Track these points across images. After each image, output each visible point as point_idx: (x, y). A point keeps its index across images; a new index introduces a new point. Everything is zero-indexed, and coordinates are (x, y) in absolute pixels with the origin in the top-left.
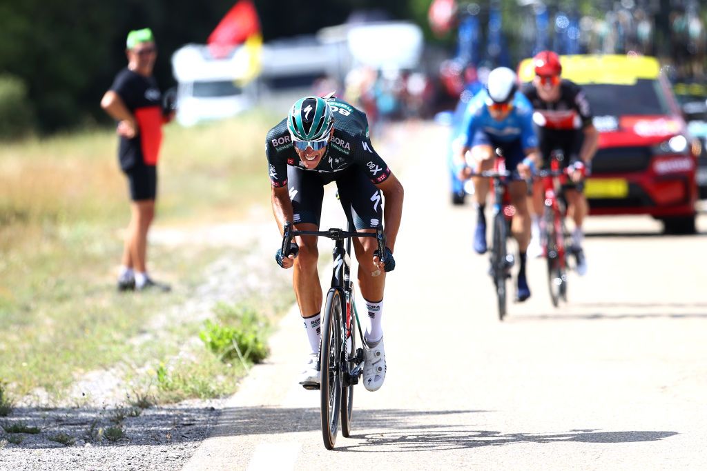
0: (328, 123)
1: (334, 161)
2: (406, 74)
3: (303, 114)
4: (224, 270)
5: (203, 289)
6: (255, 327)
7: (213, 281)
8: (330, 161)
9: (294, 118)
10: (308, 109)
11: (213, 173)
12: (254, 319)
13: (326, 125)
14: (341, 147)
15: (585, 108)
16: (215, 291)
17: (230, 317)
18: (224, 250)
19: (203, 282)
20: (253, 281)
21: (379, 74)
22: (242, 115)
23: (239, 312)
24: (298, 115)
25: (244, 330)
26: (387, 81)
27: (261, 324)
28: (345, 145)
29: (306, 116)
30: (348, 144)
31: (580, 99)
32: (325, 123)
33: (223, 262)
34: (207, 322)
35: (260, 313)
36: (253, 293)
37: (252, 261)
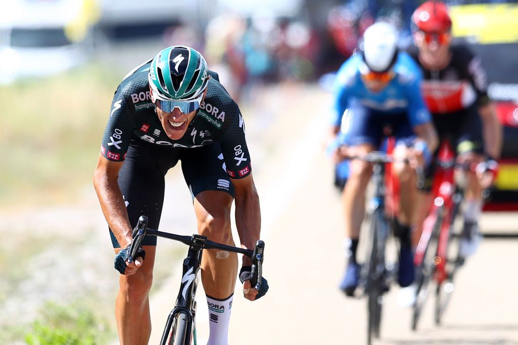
0: (203, 79)
1: (198, 134)
2: (284, 23)
3: (172, 65)
4: (53, 264)
5: (27, 286)
6: (92, 331)
7: (39, 276)
8: (194, 133)
9: (159, 70)
10: (179, 59)
11: (38, 146)
12: (91, 322)
13: (200, 81)
14: (213, 117)
15: (480, 79)
16: (42, 289)
17: (63, 319)
18: (53, 240)
19: (27, 277)
20: (89, 277)
21: (249, 23)
22: (72, 72)
23: (73, 313)
24: (164, 66)
25: (80, 335)
26: (258, 32)
27: (101, 326)
28: (218, 114)
29: (176, 68)
30: (223, 113)
31: (475, 67)
32: (200, 78)
33: (51, 254)
34: (36, 324)
35: (98, 314)
36: (90, 292)
37: (88, 253)
